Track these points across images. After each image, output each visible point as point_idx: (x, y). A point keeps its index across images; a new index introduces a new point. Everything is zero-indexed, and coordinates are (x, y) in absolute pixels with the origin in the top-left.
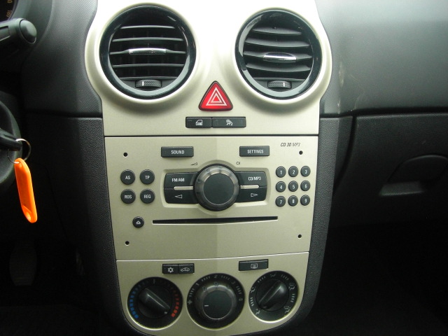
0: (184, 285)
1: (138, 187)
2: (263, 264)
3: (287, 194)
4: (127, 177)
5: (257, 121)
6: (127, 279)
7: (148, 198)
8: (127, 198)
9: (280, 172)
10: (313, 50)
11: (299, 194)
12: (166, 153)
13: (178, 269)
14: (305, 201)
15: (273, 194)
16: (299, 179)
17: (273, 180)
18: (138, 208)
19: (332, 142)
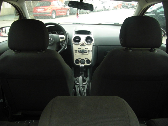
0: (80, 60)
1: (76, 51)
2: (87, 59)
3: (89, 52)
4: (75, 50)
5: (86, 46)
6: (75, 59)
7: (77, 52)
8: (75, 52)
9: (89, 50)
10: (92, 40)
11: (90, 52)
12: (79, 48)
13: (79, 58)
14: (91, 53)
15: (88, 52)
16: (90, 51)
17: (88, 51)
18: (76, 53)
19: (94, 48)
